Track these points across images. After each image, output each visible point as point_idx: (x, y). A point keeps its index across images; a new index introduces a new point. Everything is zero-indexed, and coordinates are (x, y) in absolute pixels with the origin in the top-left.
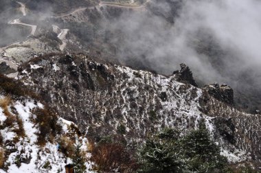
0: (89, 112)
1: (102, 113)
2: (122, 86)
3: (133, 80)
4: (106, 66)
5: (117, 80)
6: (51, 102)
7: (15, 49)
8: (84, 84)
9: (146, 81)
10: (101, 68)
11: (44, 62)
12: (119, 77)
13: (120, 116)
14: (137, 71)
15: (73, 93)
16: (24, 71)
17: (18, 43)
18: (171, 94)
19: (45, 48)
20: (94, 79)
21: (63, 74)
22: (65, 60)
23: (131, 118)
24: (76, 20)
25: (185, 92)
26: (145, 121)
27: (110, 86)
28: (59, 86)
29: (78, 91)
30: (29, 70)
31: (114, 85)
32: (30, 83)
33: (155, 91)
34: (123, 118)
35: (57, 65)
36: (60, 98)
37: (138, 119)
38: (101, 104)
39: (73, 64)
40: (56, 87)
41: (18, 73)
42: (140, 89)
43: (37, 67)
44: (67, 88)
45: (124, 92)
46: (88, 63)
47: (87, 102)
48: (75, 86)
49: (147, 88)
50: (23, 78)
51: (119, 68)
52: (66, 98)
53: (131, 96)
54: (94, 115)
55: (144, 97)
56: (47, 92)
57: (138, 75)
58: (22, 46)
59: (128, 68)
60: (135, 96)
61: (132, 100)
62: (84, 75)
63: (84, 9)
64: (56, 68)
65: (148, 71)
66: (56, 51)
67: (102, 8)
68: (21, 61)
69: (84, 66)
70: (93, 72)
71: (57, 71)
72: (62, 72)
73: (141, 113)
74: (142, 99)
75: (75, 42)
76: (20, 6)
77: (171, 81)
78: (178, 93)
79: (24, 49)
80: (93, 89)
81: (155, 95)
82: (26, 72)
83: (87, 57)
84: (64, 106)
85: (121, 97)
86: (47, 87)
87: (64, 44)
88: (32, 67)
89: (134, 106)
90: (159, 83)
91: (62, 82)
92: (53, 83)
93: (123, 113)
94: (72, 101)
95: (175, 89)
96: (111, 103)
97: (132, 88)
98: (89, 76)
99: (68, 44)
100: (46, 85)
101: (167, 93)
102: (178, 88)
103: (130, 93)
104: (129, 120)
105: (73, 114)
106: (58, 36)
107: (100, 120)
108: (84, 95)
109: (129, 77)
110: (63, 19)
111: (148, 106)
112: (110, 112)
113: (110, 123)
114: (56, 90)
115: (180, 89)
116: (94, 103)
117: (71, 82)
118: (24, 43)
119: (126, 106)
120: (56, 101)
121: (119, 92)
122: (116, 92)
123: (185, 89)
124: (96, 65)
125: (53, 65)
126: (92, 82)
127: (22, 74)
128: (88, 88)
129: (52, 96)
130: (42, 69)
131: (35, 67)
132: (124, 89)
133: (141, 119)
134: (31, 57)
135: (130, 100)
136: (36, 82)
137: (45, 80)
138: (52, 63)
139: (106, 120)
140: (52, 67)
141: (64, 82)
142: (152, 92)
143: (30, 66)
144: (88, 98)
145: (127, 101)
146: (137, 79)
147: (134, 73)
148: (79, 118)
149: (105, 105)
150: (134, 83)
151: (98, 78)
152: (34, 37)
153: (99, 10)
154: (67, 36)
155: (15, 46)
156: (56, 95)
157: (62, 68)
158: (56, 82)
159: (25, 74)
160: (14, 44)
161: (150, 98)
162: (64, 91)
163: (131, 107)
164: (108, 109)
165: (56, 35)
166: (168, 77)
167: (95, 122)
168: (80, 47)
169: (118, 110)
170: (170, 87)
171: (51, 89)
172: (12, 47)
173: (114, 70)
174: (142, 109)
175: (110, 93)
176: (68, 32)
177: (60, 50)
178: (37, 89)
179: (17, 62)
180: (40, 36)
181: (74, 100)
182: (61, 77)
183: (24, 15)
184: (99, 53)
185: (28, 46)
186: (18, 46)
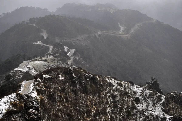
0: (83, 110)
1: (93, 110)
2: (108, 92)
3: (116, 88)
4: (98, 77)
5: (105, 87)
6: (56, 102)
7: (36, 62)
8: (80, 90)
9: (125, 89)
10: (93, 79)
11: (53, 73)
12: (107, 85)
13: (105, 114)
14: (119, 82)
15: (72, 95)
16: (39, 79)
18: (143, 99)
19: (57, 62)
20: (88, 86)
21: (66, 82)
22: (67, 72)
23: (113, 115)
24: (82, 43)
25: (153, 98)
26: (123, 117)
27: (99, 92)
28: (63, 90)
29: (76, 95)
30: (42, 78)
31: (102, 91)
32: (42, 88)
33: (131, 96)
34: (107, 115)
35: (62, 76)
36: (63, 99)
37: (118, 116)
38: (92, 104)
39: (74, 75)
40: (61, 91)
41: (34, 80)
42: (120, 95)
43: (47, 76)
44: (68, 92)
45: (109, 96)
46: (85, 75)
47: (82, 103)
48: (73, 91)
49: (126, 94)
50: (37, 84)
51: (107, 79)
52: (67, 99)
53: (114, 99)
54: (87, 112)
55: (123, 100)
56: (53, 94)
57: (120, 85)
58: (42, 60)
59: (113, 79)
60: (117, 99)
61: (114, 102)
62: (81, 83)
64: (61, 77)
65: (128, 82)
66: (64, 65)
67: (100, 36)
68: (40, 71)
69: (82, 77)
71: (62, 80)
72: (66, 81)
73: (120, 111)
74: (122, 102)
75: (79, 59)
76: (43, 32)
77: (144, 89)
78: (148, 98)
79: (42, 62)
80: (87, 93)
81: (131, 99)
82: (40, 80)
83: (84, 71)
84: (65, 105)
85: (107, 99)
86: (54, 91)
87: (72, 60)
88: (44, 76)
89: (115, 106)
90: (135, 90)
92: (59, 88)
93: (108, 111)
94: (71, 102)
95: (146, 95)
96: (100, 103)
97: (115, 93)
98: (84, 84)
99: (74, 60)
100: (53, 89)
101: (140, 98)
102: (148, 95)
103: (114, 97)
104: (111, 116)
105: (71, 111)
106: (68, 54)
107: (90, 115)
108: (80, 97)
109: (114, 86)
110: (72, 42)
111: (126, 106)
112: (98, 110)
113: (98, 118)
114: (61, 93)
115: (149, 95)
116: (87, 104)
117: (71, 88)
118: (43, 58)
119: (110, 106)
120: (60, 102)
121: (106, 96)
122: (103, 96)
123: (153, 95)
124: (90, 76)
125: (59, 76)
126: (86, 88)
127: (37, 81)
128: (84, 93)
129: (57, 97)
130: (51, 78)
132: (109, 94)
133: (120, 116)
134: (47, 68)
135: (113, 102)
136: (46, 87)
137: (53, 86)
138: (58, 74)
139: (95, 116)
141: (66, 87)
142: (129, 97)
144: (83, 99)
145: (111, 103)
146: (119, 87)
147: (117, 83)
148: (75, 114)
149: (95, 105)
150: (116, 90)
151: (91, 85)
152: (50, 55)
153: (97, 37)
154: (74, 54)
156: (60, 97)
157: (65, 78)
158: (61, 87)
159: (39, 81)
160: (36, 59)
161: (127, 100)
162: (66, 94)
163: (113, 107)
164: (97, 108)
165: (66, 53)
166: (141, 87)
167: (87, 117)
168: (83, 63)
169: (104, 109)
170: (142, 94)
171: (57, 93)
172: (34, 61)
173: (103, 80)
174: (121, 109)
175: (99, 97)
176: (75, 51)
177: (68, 64)
178: (46, 92)
179: (37, 71)
180: (55, 54)
181: (73, 101)
182: (64, 84)
183: (45, 38)
184: (96, 67)
185: (46, 61)
186: (38, 60)
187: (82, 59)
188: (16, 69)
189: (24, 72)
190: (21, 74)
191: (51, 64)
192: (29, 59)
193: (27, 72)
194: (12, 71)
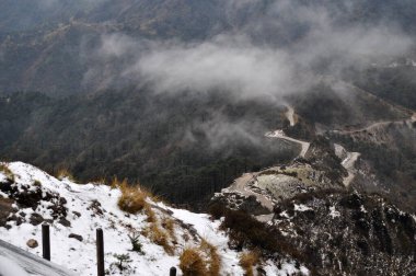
6: (321, 266)
7: (272, 177)
8: (375, 243)
11: (317, 202)
15: (357, 255)
16: (284, 214)
17: (278, 169)
19: (320, 180)
20: (393, 236)
21: (344, 224)
22: (350, 202)
24: (373, 139)
28: (337, 242)
29: (366, 253)
30: (291, 212)
32: (292, 233)
35: (337, 209)
36: (336, 261)
39: (363, 209)
40: (332, 244)
41: (273, 215)
43: (304, 208)
44: (349, 247)
46: (386, 209)
47: (378, 272)
48: (361, 245)
50: (280, 225)
52: (345, 262)
56: (316, 250)
58: (285, 173)
62: (378, 228)
63: (387, 123)
64: (334, 213)
66: (336, 186)
68: (280, 197)
69: (379, 214)
70: (392, 225)
71: (336, 218)
72: (344, 220)
75: (368, 175)
76: (287, 110)
79: (286, 178)
80: (390, 252)
82: (286, 215)
83: (385, 200)
84: (341, 275)
86: (317, 242)
87: (351, 176)
88: (297, 207)
91: (341, 236)
92: (328, 237)
94: (354, 268)
98: (386, 232)
99: (357, 177)
100: (316, 238)
106: (343, 163)
108: (375, 260)
110: (353, 136)
114: (332, 247)
117: (356, 237)
118: (288, 169)
120: (329, 266)
124: (398, 214)
125: (331, 208)
126: (389, 240)
127: (279, 218)
128: (382, 251)
129: (323, 257)
130: (312, 212)
131: (301, 208)
134: (296, 192)
136: (300, 232)
137: (315, 231)
138: (328, 205)
140: (329, 211)
141: (345, 236)
143: (294, 207)
144: (381, 266)
151: (399, 235)
152: (303, 161)
153: (410, 126)
154: (357, 164)
155: (273, 172)
156: (330, 256)
157: (344, 214)
158: (333, 235)
159: (284, 217)
160: (272, 169)
162: (344, 251)
165: (340, 161)
168: (375, 184)
171: (323, 246)
172: (268, 173)
176: (359, 158)
177: (343, 186)
178: (301, 244)
179: (273, 197)
180: (314, 159)
181: (358, 267)
182: (341, 228)
183: (292, 124)
185: (294, 174)
186: (278, 173)
187: (373, 176)
188: (226, 190)
189: (243, 198)
190: (238, 203)
191: (306, 182)
192: (256, 169)
193: (252, 199)
194: (217, 194)
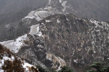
0: (75, 43)
1: (82, 43)
2: (92, 30)
3: (98, 27)
4: (84, 20)
5: (90, 27)
6: (56, 39)
8: (72, 29)
9: (104, 27)
10: (81, 21)
11: (52, 19)
12: (91, 25)
13: (90, 45)
14: (100, 22)
15: (66, 34)
16: (42, 24)
19: (55, 11)
20: (78, 27)
21: (62, 25)
22: (62, 17)
23: (97, 46)
26: (104, 47)
27: (86, 30)
29: (70, 33)
30: (45, 23)
31: (88, 30)
32: (45, 29)
34: (92, 46)
35: (59, 20)
36: (60, 36)
37: (100, 47)
38: (81, 39)
39: (67, 19)
40: (59, 31)
41: (39, 24)
42: (101, 32)
43: (49, 21)
44: (64, 32)
45: (93, 33)
46: (75, 19)
47: (74, 38)
48: (68, 31)
49: (105, 31)
50: (42, 27)
51: (91, 21)
52: (63, 36)
53: (97, 35)
54: (77, 45)
55: (103, 35)
56: (53, 34)
57: (100, 24)
58: (44, 10)
59: (95, 21)
61: (97, 37)
62: (72, 25)
64: (58, 21)
65: (106, 22)
66: (60, 13)
68: (43, 18)
69: (73, 20)
71: (59, 23)
72: (62, 23)
73: (101, 43)
74: (102, 36)
75: (70, 7)
79: (44, 11)
80: (77, 32)
82: (43, 24)
83: (74, 16)
84: (62, 41)
85: (91, 35)
86: (54, 31)
87: (65, 9)
88: (46, 21)
89: (98, 40)
91: (61, 28)
92: (57, 29)
93: (92, 43)
94: (66, 38)
96: (87, 38)
97: (97, 31)
98: (75, 25)
99: (67, 8)
103: (96, 33)
104: (95, 47)
105: (66, 45)
106: (62, 5)
107: (80, 47)
108: (73, 35)
109: (96, 25)
111: (105, 40)
112: (86, 43)
113: (86, 48)
116: (77, 39)
117: (66, 28)
118: (45, 9)
119: (94, 40)
120: (58, 38)
121: (90, 33)
122: (89, 33)
124: (78, 19)
125: (57, 20)
126: (76, 28)
127: (41, 25)
128: (75, 31)
129: (56, 35)
130: (51, 22)
132: (93, 32)
133: (101, 46)
134: (48, 16)
135: (96, 37)
136: (48, 29)
137: (53, 28)
138: (56, 19)
139: (84, 47)
141: (62, 28)
142: (107, 33)
143: (45, 21)
144: (74, 36)
145: (94, 38)
146: (100, 26)
147: (98, 23)
148: (69, 47)
149: (83, 40)
150: (98, 28)
152: (49, 6)
154: (67, 5)
155: (40, 10)
156: (58, 35)
157: (61, 21)
158: (59, 28)
159: (43, 25)
160: (39, 9)
161: (106, 35)
162: (63, 33)
163: (96, 40)
164: (85, 42)
165: (61, 4)
167: (78, 49)
168: (73, 10)
169: (90, 42)
171: (56, 32)
172: (39, 10)
173: (88, 22)
174: (102, 42)
175: (86, 34)
176: (67, 3)
177: (63, 12)
178: (48, 32)
179: (41, 18)
180: (53, 5)
181: (67, 38)
182: (61, 26)
184: (83, 13)
185: (47, 10)
186: (41, 10)
187: (72, 8)
188: (26, 17)
189: (31, 19)
190: (30, 21)
191: (51, 12)
192: (35, 10)
193: (34, 19)
194: (23, 19)
